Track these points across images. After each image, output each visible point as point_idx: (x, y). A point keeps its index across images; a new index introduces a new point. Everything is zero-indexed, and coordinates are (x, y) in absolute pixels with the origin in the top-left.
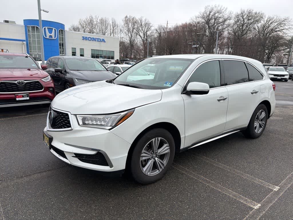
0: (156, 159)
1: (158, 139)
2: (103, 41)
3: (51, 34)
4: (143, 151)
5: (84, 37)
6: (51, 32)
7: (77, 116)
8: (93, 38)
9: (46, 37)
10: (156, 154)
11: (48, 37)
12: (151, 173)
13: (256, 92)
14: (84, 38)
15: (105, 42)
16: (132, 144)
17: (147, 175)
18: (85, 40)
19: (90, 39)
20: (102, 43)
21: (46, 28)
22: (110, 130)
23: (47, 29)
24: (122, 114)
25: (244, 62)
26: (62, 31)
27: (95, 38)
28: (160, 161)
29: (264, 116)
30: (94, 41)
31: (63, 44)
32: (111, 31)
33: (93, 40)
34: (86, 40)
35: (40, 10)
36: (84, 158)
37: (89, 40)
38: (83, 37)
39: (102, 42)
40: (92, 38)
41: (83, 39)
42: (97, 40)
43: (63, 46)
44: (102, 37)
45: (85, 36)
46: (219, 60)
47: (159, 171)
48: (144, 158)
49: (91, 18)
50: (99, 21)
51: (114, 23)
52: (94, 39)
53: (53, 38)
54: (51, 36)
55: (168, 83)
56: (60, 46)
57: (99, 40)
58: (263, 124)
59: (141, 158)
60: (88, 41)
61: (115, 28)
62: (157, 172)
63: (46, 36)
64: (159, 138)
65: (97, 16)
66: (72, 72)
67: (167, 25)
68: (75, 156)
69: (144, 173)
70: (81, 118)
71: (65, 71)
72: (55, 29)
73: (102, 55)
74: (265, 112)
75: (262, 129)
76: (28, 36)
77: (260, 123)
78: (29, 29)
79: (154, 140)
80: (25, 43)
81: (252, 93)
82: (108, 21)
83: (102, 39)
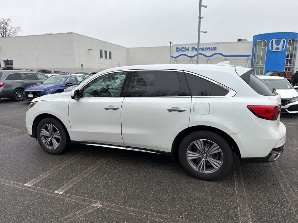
3: (277, 46)
6: (278, 44)
9: (272, 50)
11: (274, 50)
16: (33, 121)
21: (274, 40)
23: (274, 42)
26: (294, 40)
43: (291, 57)
53: (280, 50)
54: (278, 48)
56: (287, 57)
63: (272, 48)
64: (52, 125)
72: (284, 41)
74: (218, 145)
75: (216, 171)
76: (254, 50)
77: (209, 160)
78: (256, 44)
79: (48, 125)
80: (250, 58)
81: (170, 111)
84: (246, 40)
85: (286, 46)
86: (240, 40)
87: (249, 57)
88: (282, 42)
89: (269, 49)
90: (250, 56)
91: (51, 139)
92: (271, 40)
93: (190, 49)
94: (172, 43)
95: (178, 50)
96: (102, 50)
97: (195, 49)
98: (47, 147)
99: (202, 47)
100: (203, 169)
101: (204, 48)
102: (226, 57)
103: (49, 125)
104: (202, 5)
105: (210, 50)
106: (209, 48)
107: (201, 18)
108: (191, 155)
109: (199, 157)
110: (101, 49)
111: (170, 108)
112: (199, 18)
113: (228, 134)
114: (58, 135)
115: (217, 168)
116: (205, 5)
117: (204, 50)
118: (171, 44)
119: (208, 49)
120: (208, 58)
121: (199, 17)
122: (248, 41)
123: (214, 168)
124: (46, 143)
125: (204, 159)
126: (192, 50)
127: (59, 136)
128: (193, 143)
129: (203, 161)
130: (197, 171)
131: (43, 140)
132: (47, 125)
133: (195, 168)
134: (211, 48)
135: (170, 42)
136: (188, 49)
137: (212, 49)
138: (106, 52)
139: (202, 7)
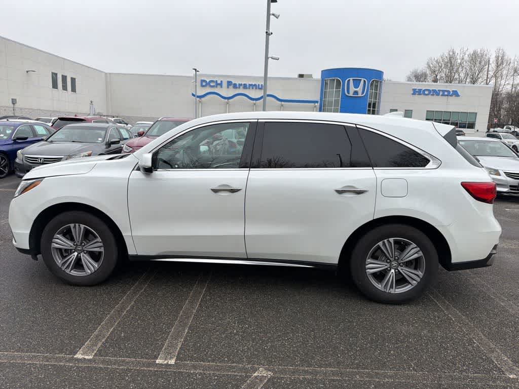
1: (80, 225)
2: (456, 94)
3: (356, 89)
4: (57, 236)
5: (416, 89)
6: (356, 86)
8: (434, 91)
9: (349, 94)
11: (351, 94)
13: (358, 192)
14: (416, 92)
16: (34, 220)
18: (418, 94)
19: (426, 92)
20: (452, 99)
21: (351, 79)
23: (351, 82)
26: (377, 82)
27: (439, 91)
29: (416, 256)
30: (435, 96)
31: (374, 104)
33: (433, 95)
34: (420, 94)
35: (267, 58)
37: (426, 95)
38: (414, 90)
39: (451, 96)
40: (432, 90)
41: (413, 94)
42: (441, 93)
43: (374, 107)
44: (451, 87)
45: (418, 88)
47: (86, 273)
48: (58, 246)
50: (466, 57)
51: (500, 58)
52: (435, 93)
53: (360, 95)
54: (356, 92)
56: (370, 107)
57: (446, 93)
59: (54, 244)
60: (422, 96)
63: (348, 92)
65: (464, 48)
72: (364, 81)
74: (418, 245)
75: (413, 287)
76: (323, 94)
77: (401, 271)
78: (326, 84)
79: (72, 225)
80: (318, 105)
81: (340, 192)
82: (486, 55)
83: (453, 91)
84: (310, 76)
85: (367, 91)
86: (301, 76)
87: (316, 104)
88: (362, 82)
89: (345, 94)
90: (317, 102)
91: (77, 255)
92: (347, 80)
93: (225, 84)
94: (198, 71)
95: (204, 84)
96: (56, 74)
97: (232, 86)
98: (68, 271)
99: (245, 83)
100: (391, 287)
101: (248, 85)
102: (283, 103)
103: (75, 227)
104: (271, 13)
105: (256, 89)
106: (255, 85)
107: (269, 35)
108: (372, 266)
109: (386, 267)
110: (53, 71)
111: (339, 188)
112: (267, 35)
113: (436, 227)
114: (97, 245)
115: (414, 282)
116: (277, 13)
117: (247, 88)
118: (197, 73)
119: (254, 88)
120: (254, 102)
121: (267, 32)
122: (314, 78)
123: (410, 283)
124: (64, 264)
125: (393, 271)
126: (228, 87)
127: (100, 247)
128: (378, 245)
129: (392, 273)
130: (383, 290)
131: (58, 259)
132: (70, 228)
133: (379, 286)
134: (259, 85)
135: (196, 70)
136: (221, 84)
137: (260, 87)
138: (64, 78)
139: (272, 17)
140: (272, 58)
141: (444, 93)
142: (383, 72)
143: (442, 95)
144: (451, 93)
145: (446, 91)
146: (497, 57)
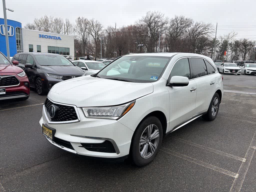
0: (150, 143)
1: (151, 125)
2: (59, 38)
4: (142, 137)
7: (83, 108)
8: (50, 36)
10: (150, 139)
12: (147, 156)
13: (213, 84)
14: (41, 36)
15: (61, 40)
16: (134, 131)
17: (144, 159)
19: (46, 37)
20: (58, 41)
22: (117, 120)
24: (127, 105)
25: (203, 59)
26: (19, 29)
27: (52, 36)
28: (152, 145)
29: (217, 102)
31: (20, 41)
32: (66, 30)
33: (49, 38)
34: (43, 37)
35: (5, 9)
36: (91, 147)
38: (40, 35)
40: (49, 36)
41: (39, 37)
42: (53, 38)
43: (20, 43)
44: (58, 35)
45: (42, 34)
46: (188, 58)
47: (152, 154)
48: (142, 143)
49: (46, 18)
50: (53, 21)
51: (68, 24)
52: (50, 37)
53: (10, 35)
55: (154, 77)
56: (17, 42)
57: (55, 38)
58: (217, 108)
59: (140, 143)
60: (44, 38)
61: (69, 27)
62: (150, 155)
63: (3, 33)
64: (153, 125)
65: (52, 17)
66: (43, 67)
67: (116, 27)
68: (81, 145)
69: (142, 157)
70: (87, 110)
71: (36, 66)
72: (12, 27)
73: (57, 51)
81: (211, 84)
82: (62, 21)
83: (58, 37)
85: (15, 33)
140: (8, 10)
141: (54, 38)
142: (21, 24)
143: (53, 39)
144: (58, 38)
145: (55, 37)
146: (67, 23)
